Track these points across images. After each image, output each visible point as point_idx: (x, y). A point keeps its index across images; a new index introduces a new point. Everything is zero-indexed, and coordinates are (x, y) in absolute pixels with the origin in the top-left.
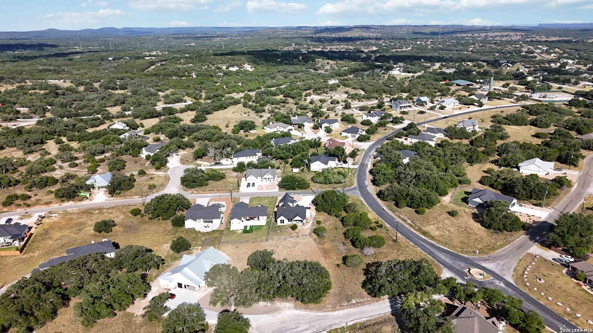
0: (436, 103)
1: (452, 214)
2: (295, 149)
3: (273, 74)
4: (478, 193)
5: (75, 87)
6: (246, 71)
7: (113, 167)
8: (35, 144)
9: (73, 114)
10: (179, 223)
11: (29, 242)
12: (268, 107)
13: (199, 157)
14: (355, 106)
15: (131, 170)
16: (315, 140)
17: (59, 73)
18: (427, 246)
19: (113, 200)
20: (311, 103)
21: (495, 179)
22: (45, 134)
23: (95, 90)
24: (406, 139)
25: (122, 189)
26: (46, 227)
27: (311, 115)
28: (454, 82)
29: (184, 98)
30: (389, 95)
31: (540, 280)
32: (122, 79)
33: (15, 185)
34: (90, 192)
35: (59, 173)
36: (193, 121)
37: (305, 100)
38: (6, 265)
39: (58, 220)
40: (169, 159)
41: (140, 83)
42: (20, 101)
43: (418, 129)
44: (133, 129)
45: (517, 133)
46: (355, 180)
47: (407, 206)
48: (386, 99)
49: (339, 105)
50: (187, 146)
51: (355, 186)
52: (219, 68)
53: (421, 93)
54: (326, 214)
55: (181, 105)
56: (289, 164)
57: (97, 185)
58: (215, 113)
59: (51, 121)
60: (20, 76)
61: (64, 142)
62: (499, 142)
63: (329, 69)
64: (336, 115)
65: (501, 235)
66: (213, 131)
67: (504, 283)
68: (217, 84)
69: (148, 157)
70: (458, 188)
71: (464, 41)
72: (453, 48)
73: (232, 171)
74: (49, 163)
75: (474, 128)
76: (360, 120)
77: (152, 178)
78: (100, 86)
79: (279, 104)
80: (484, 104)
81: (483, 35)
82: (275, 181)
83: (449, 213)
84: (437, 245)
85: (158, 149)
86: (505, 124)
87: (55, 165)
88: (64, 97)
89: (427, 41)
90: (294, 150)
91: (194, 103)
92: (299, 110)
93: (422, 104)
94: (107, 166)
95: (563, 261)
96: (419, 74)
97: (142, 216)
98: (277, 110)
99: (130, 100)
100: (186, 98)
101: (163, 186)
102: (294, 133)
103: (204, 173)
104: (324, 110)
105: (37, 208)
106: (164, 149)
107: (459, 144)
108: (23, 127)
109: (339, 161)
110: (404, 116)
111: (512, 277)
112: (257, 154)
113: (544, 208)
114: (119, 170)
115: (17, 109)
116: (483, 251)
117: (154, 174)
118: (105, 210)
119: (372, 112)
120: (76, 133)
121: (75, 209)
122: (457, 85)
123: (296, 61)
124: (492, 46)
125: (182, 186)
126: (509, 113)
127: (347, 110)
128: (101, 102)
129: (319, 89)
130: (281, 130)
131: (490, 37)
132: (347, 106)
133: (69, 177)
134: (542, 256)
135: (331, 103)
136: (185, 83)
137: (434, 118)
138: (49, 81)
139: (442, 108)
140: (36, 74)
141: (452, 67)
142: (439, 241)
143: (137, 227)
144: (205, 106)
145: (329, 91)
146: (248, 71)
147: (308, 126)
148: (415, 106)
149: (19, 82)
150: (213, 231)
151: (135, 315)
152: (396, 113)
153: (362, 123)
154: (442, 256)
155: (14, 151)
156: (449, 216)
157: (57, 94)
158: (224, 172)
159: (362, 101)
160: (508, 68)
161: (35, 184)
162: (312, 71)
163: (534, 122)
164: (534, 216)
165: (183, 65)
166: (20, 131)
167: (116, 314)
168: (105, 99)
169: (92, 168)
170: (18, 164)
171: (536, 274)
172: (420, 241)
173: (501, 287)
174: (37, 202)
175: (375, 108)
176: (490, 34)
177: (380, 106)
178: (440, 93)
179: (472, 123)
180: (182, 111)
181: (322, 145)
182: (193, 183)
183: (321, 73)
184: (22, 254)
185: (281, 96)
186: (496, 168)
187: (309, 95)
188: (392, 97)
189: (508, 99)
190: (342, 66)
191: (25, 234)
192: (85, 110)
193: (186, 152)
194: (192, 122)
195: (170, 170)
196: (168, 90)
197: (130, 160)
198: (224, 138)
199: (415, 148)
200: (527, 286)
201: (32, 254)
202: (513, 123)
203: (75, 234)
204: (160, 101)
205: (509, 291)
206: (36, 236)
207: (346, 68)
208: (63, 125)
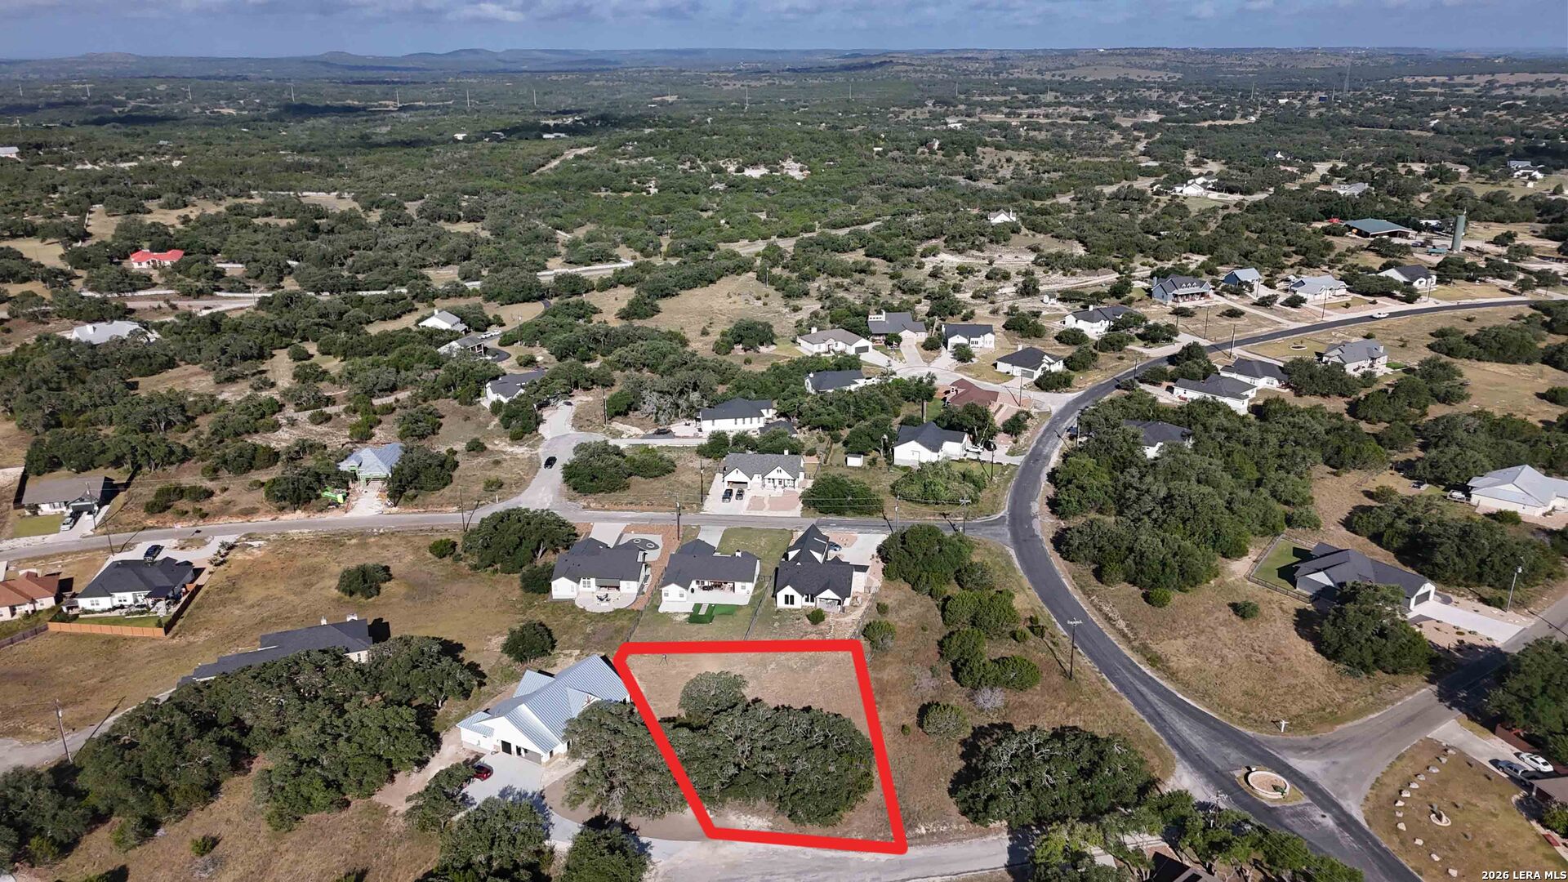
0: (1281, 285)
1: (1242, 610)
2: (863, 405)
3: (853, 188)
4: (1328, 557)
5: (361, 211)
6: (786, 178)
7: (408, 429)
8: (245, 358)
9: (343, 285)
10: (539, 584)
11: (191, 607)
12: (820, 283)
13: (618, 414)
14: (1052, 287)
15: (450, 440)
16: (921, 380)
17: (330, 173)
18: (1153, 698)
19: (397, 513)
20: (934, 275)
21: (1388, 520)
22: (271, 335)
23: (408, 222)
24: (1170, 389)
25: (422, 488)
26: (234, 571)
27: (927, 309)
28: (1351, 223)
29: (617, 251)
30: (1152, 260)
31: (1439, 817)
32: (476, 193)
33: (182, 461)
34: (348, 489)
35: (287, 436)
36: (624, 315)
37: (920, 266)
38: (130, 660)
39: (264, 556)
40: (546, 413)
41: (515, 206)
42: (227, 245)
43: (1209, 362)
44: (477, 330)
45: (1497, 384)
46: (1006, 499)
47: (1125, 581)
48: (1142, 271)
49: (1008, 283)
50: (593, 383)
51: (1001, 514)
52: (719, 170)
53: (1246, 256)
54: (907, 587)
55: (604, 270)
56: (840, 444)
57: (363, 474)
58: (684, 294)
59: (290, 300)
60: (238, 180)
61: (312, 356)
62: (1436, 410)
63: (1008, 177)
64: (994, 312)
65: (1366, 681)
66: (664, 345)
67: (1336, 818)
68: (705, 215)
69: (496, 407)
70: (1279, 539)
71: (1418, 99)
72: (1381, 119)
73: (694, 454)
74: (265, 408)
75: (1371, 366)
76: (1057, 327)
77: (497, 463)
78: (420, 212)
79: (850, 276)
80: (1419, 296)
81: (1481, 80)
82: (797, 489)
83: (1235, 607)
84: (1180, 696)
85: (522, 387)
86: (1467, 358)
87: (279, 417)
88: (331, 237)
89: (1310, 97)
90: (858, 407)
91: (637, 266)
92: (898, 294)
93: (1238, 288)
94: (396, 425)
95: (1516, 771)
96: (1260, 196)
97: (458, 559)
98: (840, 294)
99: (483, 251)
100: (622, 250)
101: (521, 484)
102: (874, 357)
103: (624, 457)
104: (965, 296)
105: (222, 522)
106: (535, 387)
107: (1312, 412)
108: (223, 314)
109: (974, 442)
110: (1181, 323)
111: (1362, 801)
112: (764, 411)
113: (1510, 613)
114: (422, 437)
115: (218, 265)
116: (1301, 724)
117: (504, 452)
118: (373, 540)
119: (1091, 308)
120: (343, 334)
121: (306, 531)
122: (1360, 233)
123: (923, 153)
124: (1497, 114)
125: (564, 487)
126: (1488, 325)
127: (1026, 299)
128: (415, 254)
129: (961, 236)
130: (838, 349)
131: (1500, 87)
132: (1029, 289)
133: (304, 448)
134: (1465, 749)
135: (988, 277)
136: (627, 209)
137: (1265, 330)
138: (305, 194)
139: (1295, 302)
140: (276, 175)
141: (1362, 179)
142: (1186, 686)
143: (438, 588)
144: (660, 275)
145: (989, 245)
146: (792, 178)
147: (912, 339)
148: (1217, 293)
149: (236, 196)
150: (617, 611)
151: (392, 811)
152: (1157, 313)
153: (1059, 338)
154: (1183, 727)
155: (196, 374)
156: (1234, 617)
157: (316, 229)
158: (673, 455)
159: (1074, 274)
160: (1531, 185)
161: (225, 462)
162: (961, 180)
163: (1553, 355)
164: (1474, 633)
165: (630, 158)
166: (215, 324)
167: (348, 804)
168: (426, 246)
169: (362, 429)
170: (197, 409)
171: (1430, 799)
172: (1136, 682)
173: (1324, 828)
174: (224, 510)
175: (1105, 295)
176: (1503, 78)
177: (1118, 291)
178: (1296, 259)
179: (1369, 350)
180: (606, 285)
181: (939, 395)
182: (592, 480)
183: (984, 189)
184: (169, 636)
185: (859, 256)
186: (1403, 486)
187: (934, 252)
188: (1160, 264)
189: (1499, 282)
190: (1046, 168)
191: (184, 586)
192: (375, 275)
193: (590, 399)
194: (622, 318)
195: (545, 444)
196: (581, 225)
197: (455, 412)
198: (690, 365)
199: (1187, 416)
200: (1398, 831)
201: (191, 639)
202: (1491, 354)
203: (295, 594)
204: (556, 255)
205: (1343, 842)
206: (207, 592)
207: (1055, 175)
208: (314, 314)
